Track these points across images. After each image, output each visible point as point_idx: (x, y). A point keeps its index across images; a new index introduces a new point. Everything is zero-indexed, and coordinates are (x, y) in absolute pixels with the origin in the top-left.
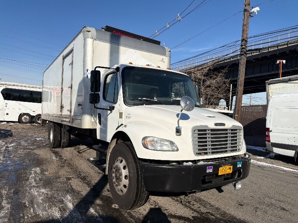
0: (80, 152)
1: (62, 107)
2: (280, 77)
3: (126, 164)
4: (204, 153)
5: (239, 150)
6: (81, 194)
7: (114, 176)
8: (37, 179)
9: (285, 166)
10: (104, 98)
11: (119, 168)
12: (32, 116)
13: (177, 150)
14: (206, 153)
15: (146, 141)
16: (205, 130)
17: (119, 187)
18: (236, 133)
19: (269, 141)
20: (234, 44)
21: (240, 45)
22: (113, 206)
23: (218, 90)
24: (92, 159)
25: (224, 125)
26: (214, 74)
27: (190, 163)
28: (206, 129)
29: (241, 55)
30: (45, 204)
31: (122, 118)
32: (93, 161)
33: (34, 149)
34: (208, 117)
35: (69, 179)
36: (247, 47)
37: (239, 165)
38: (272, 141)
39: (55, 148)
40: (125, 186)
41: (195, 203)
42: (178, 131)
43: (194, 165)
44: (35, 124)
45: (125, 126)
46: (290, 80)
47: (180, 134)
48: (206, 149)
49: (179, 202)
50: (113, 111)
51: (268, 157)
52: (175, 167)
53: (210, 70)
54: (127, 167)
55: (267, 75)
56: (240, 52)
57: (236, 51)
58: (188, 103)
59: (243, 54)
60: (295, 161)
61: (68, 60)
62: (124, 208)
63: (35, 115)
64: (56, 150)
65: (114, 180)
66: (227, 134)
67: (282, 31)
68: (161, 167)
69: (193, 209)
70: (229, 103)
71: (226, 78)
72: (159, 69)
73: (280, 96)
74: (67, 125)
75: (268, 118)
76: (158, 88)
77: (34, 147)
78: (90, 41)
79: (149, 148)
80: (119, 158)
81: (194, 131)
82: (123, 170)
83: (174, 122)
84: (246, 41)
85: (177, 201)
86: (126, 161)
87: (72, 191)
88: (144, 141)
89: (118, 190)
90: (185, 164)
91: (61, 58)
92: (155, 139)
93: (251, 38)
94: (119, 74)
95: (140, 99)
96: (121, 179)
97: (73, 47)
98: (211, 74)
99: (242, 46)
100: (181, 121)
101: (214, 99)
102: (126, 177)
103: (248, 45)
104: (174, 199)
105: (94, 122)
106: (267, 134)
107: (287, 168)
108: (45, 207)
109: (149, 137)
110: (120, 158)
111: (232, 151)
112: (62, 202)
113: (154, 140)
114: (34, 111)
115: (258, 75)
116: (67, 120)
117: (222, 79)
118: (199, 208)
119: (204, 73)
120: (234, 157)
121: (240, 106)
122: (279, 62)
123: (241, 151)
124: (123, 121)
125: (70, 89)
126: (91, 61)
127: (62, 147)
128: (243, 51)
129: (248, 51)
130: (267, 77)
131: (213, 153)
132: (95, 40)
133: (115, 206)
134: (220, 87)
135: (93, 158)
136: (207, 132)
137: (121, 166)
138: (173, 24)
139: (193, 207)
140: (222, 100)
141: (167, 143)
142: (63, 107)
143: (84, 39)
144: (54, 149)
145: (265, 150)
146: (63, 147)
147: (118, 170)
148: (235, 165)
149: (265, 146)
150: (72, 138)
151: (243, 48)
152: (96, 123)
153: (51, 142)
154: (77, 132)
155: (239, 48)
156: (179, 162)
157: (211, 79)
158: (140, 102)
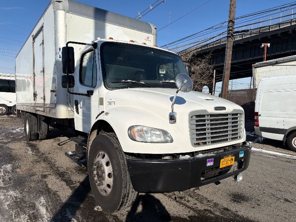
0: (61, 144)
1: (35, 95)
2: (264, 61)
3: (108, 159)
4: (202, 142)
5: (240, 137)
6: (58, 194)
7: (96, 174)
8: (7, 178)
9: (274, 150)
10: (81, 81)
11: (102, 164)
12: (9, 107)
13: (172, 141)
14: (205, 143)
15: (133, 132)
16: (204, 116)
17: (102, 187)
18: (237, 118)
19: (258, 126)
20: (220, 26)
21: (227, 26)
22: (96, 209)
23: (202, 76)
24: (70, 153)
25: (224, 108)
26: (197, 60)
27: (187, 157)
28: (204, 114)
29: (228, 37)
30: (11, 212)
31: (103, 105)
32: (71, 155)
33: (9, 142)
34: (206, 100)
35: (45, 176)
36: (234, 29)
37: (242, 155)
38: (260, 126)
39: (33, 140)
40: (109, 186)
41: (190, 199)
42: (172, 118)
43: (192, 158)
44: (12, 115)
45: (107, 114)
46: (277, 63)
47: (174, 122)
48: (205, 139)
49: (172, 198)
50: (92, 96)
51: (256, 141)
52: (170, 161)
53: (193, 56)
54: (110, 163)
55: (249, 60)
56: (227, 34)
57: (223, 33)
58: (185, 82)
59: (229, 37)
60: (284, 145)
61: (39, 40)
62: (109, 211)
63: (12, 106)
64: (33, 142)
65: (96, 178)
66: (227, 119)
67: (270, 11)
68: (152, 162)
69: (189, 207)
70: (212, 89)
71: (210, 64)
72: (145, 45)
73: (269, 79)
74: (42, 115)
75: (257, 102)
76: (144, 71)
77: (9, 140)
78: (61, 14)
79: (137, 140)
80: (100, 153)
81: (192, 117)
82: (105, 167)
83: (167, 107)
84: (233, 22)
85: (170, 197)
86: (110, 156)
87: (47, 192)
88: (130, 131)
89: (101, 190)
90: (182, 157)
91: (31, 38)
92: (145, 129)
93: (238, 19)
94: (97, 51)
95: (123, 81)
96: (103, 177)
97: (43, 23)
98: (195, 60)
99: (229, 27)
100: (175, 105)
101: (197, 86)
102: (109, 175)
103: (235, 26)
104: (166, 195)
105: (70, 110)
106: (255, 118)
107: (277, 152)
108: (12, 215)
109: (136, 126)
110: (102, 153)
111: (233, 139)
112: (33, 207)
113: (143, 130)
114: (11, 102)
115: (240, 61)
116: (41, 109)
117: (206, 65)
118: (195, 204)
119: (188, 59)
120: (234, 146)
121: (227, 91)
122: (263, 46)
123: (241, 138)
124: (105, 108)
125: (42, 73)
126: (64, 38)
127: (40, 140)
128: (230, 33)
129: (235, 33)
130: (249, 62)
131: (213, 142)
132: (68, 12)
133: (98, 209)
134: (204, 73)
135: (72, 152)
136: (206, 117)
137: (103, 161)
138: (157, 5)
139: (188, 204)
140: (205, 87)
141: (158, 133)
142: (37, 95)
143: (54, 12)
144: (31, 142)
145: (253, 135)
146: (42, 140)
147: (100, 167)
148: (236, 155)
149: (254, 130)
150: (51, 129)
151: (230, 30)
152: (73, 112)
153: (28, 134)
154: (55, 123)
155: (226, 29)
156: (174, 156)
157: (195, 65)
158: (124, 85)
